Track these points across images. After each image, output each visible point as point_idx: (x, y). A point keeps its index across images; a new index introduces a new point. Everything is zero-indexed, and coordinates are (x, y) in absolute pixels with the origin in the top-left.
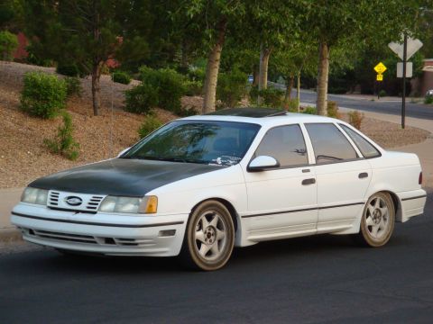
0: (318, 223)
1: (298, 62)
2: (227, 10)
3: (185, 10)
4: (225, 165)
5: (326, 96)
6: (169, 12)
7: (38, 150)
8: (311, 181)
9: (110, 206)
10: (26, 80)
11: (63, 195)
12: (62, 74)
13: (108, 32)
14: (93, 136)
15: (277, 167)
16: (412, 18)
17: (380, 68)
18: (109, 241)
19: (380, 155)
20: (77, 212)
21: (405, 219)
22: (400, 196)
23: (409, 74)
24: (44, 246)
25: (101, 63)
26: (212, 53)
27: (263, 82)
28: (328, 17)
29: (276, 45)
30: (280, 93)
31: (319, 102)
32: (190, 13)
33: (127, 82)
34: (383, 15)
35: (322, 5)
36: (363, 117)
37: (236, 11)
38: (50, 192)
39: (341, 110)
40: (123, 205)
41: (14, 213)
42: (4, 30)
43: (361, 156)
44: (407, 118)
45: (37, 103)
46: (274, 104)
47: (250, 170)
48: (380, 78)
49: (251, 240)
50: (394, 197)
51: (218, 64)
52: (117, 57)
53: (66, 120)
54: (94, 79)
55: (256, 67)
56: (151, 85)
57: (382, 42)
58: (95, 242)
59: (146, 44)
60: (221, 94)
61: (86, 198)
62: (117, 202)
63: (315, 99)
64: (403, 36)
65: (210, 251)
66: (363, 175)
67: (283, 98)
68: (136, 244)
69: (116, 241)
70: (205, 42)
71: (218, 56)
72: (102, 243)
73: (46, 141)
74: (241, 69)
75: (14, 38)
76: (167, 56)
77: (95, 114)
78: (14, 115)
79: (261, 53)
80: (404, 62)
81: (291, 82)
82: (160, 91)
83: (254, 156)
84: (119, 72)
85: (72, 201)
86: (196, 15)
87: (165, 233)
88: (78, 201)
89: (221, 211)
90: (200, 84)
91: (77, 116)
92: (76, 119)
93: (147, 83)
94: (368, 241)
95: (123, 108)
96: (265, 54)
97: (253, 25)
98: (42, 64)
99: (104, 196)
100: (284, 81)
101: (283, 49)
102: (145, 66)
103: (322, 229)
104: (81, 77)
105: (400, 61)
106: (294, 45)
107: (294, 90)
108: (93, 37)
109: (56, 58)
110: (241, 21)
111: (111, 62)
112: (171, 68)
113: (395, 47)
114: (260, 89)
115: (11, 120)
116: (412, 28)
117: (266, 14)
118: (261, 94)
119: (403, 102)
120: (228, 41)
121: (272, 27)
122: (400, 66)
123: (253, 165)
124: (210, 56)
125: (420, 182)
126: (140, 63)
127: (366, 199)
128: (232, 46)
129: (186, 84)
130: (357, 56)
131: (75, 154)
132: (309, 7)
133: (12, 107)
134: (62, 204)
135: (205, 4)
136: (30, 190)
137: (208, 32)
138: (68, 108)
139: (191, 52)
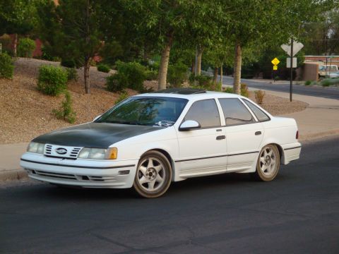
0: (227, 165)
1: (221, 57)
2: (174, 23)
3: (145, 23)
4: (164, 126)
5: (240, 80)
6: (135, 25)
7: (49, 117)
8: (223, 137)
9: (86, 154)
10: (41, 70)
11: (54, 147)
12: (65, 66)
13: (95, 38)
14: (85, 107)
15: (199, 128)
16: (296, 28)
17: (276, 61)
18: (85, 178)
19: (269, 119)
20: (64, 158)
21: (286, 162)
22: (283, 147)
23: (295, 65)
24: (42, 181)
25: (90, 59)
26: (164, 52)
27: (198, 71)
28: (241, 28)
29: (207, 46)
30: (209, 78)
31: (235, 84)
32: (149, 25)
33: (107, 71)
34: (278, 26)
35: (237, 20)
36: (264, 94)
37: (180, 24)
38: (46, 145)
39: (250, 89)
40: (94, 154)
41: (22, 160)
42: (26, 37)
43: (257, 120)
45: (48, 85)
46: (204, 85)
47: (181, 130)
48: (275, 68)
49: (181, 177)
50: (279, 147)
51: (168, 59)
52: (101, 54)
53: (67, 97)
54: (86, 69)
55: (194, 61)
56: (123, 73)
57: (277, 44)
58: (75, 179)
59: (120, 46)
60: (170, 79)
61: (70, 149)
62: (90, 151)
63: (232, 82)
64: (290, 40)
66: (258, 133)
67: (211, 81)
68: (103, 180)
69: (90, 178)
70: (159, 44)
71: (168, 54)
72: (80, 179)
73: (54, 111)
74: (183, 62)
75: (33, 43)
76: (132, 54)
77: (87, 92)
78: (33, 93)
79: (197, 51)
80: (292, 57)
81: (216, 71)
82: (129, 77)
83: (184, 120)
84: (102, 65)
85: (60, 151)
86: (153, 26)
87: (122, 172)
88: (64, 151)
89: (159, 157)
90: (156, 72)
91: (74, 94)
92: (73, 96)
93: (120, 72)
94: (261, 177)
95: (105, 89)
96: (199, 52)
97: (191, 33)
98: (51, 60)
99: (81, 148)
100: (212, 70)
101: (211, 49)
102: (119, 61)
103: (230, 169)
104: (77, 68)
105: (289, 56)
106: (218, 46)
107: (218, 76)
108: (85, 41)
109: (60, 56)
110: (183, 30)
111: (97, 58)
112: (137, 62)
113: (285, 48)
114: (196, 76)
115: (31, 97)
116: (296, 35)
117: (200, 26)
118: (197, 79)
119: (291, 84)
120: (175, 43)
121: (204, 35)
122: (288, 60)
123: (183, 126)
124: (162, 54)
125: (297, 138)
126: (116, 59)
127: (260, 149)
128: (177, 47)
129: (147, 72)
130: (260, 54)
131: (73, 119)
132: (229, 22)
133: (32, 88)
134: (54, 153)
135: (159, 19)
136: (33, 143)
137: (161, 38)
138: (68, 88)
139: (150, 51)
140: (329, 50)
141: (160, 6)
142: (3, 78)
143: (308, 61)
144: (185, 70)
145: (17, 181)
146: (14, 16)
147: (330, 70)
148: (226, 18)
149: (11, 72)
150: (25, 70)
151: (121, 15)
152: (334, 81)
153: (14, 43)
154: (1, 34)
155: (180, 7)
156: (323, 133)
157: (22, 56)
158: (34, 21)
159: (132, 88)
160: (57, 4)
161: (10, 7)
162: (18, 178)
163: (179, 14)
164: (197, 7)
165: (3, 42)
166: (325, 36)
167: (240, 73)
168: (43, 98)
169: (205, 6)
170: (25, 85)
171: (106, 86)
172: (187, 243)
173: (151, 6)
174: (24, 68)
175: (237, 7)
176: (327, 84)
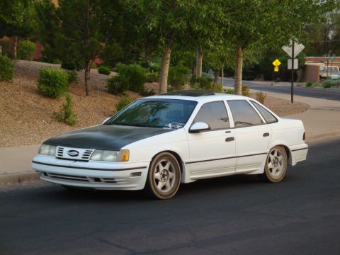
0: (236, 166)
1: (222, 59)
2: (175, 25)
3: (146, 25)
4: (174, 128)
5: (241, 82)
6: (136, 27)
7: (49, 119)
8: (232, 139)
9: (98, 156)
10: (41, 73)
11: (66, 149)
13: (95, 40)
14: (86, 110)
15: (209, 129)
16: (297, 30)
17: (277, 63)
18: (97, 180)
19: (277, 121)
20: (76, 160)
21: (294, 163)
22: (291, 148)
23: (296, 67)
24: (54, 183)
25: (91, 61)
26: (165, 54)
27: (199, 73)
28: (242, 30)
29: (208, 48)
30: (210, 80)
31: (236, 86)
32: (150, 27)
33: (108, 74)
34: (278, 28)
35: (238, 21)
36: (266, 96)
37: (181, 26)
38: (58, 147)
39: (251, 91)
40: (106, 156)
41: (34, 162)
42: (26, 40)
43: (264, 122)
44: (294, 96)
45: (49, 88)
46: (206, 87)
47: (191, 131)
48: (276, 70)
49: (192, 179)
50: (286, 149)
51: (168, 61)
52: (101, 57)
53: (68, 99)
54: (86, 72)
55: (195, 63)
56: (124, 76)
58: (88, 181)
59: (121, 48)
60: (171, 81)
61: (82, 151)
62: (102, 154)
63: (234, 84)
64: (291, 42)
65: (165, 186)
66: (266, 135)
67: (212, 83)
68: (115, 182)
69: (102, 180)
70: (160, 47)
71: (169, 56)
72: (92, 181)
73: (55, 113)
74: (184, 64)
75: (33, 45)
76: (132, 56)
77: (87, 95)
78: (34, 96)
79: (197, 53)
80: (293, 59)
81: (218, 73)
82: (130, 80)
83: (194, 123)
84: (103, 67)
85: (72, 153)
86: (154, 29)
87: (134, 174)
88: (76, 153)
89: (171, 159)
90: (157, 74)
91: (75, 96)
92: (74, 98)
93: (121, 74)
95: (105, 91)
96: (200, 54)
97: (192, 35)
98: (51, 62)
99: (93, 150)
100: (213, 72)
101: (212, 51)
102: (120, 63)
103: (239, 171)
104: (78, 70)
105: (290, 58)
106: (221, 48)
107: (220, 78)
108: (85, 43)
109: (61, 58)
110: (183, 32)
111: (98, 60)
112: (138, 64)
113: (285, 49)
114: (197, 78)
115: (32, 99)
116: (297, 37)
117: (201, 28)
118: (198, 81)
119: (292, 86)
120: (175, 45)
121: (205, 37)
122: (290, 61)
123: (193, 128)
124: (163, 56)
125: (304, 139)
126: (117, 61)
127: (268, 151)
128: (178, 49)
129: (148, 74)
130: (261, 56)
131: (74, 122)
132: (229, 23)
133: (32, 91)
134: (65, 155)
135: (160, 21)
136: (44, 146)
137: (162, 40)
138: (69, 91)
139: (150, 53)
140: (331, 51)
141: (160, 7)
142: (3, 80)
143: (309, 63)
144: (185, 72)
145: (18, 184)
146: (14, 19)
147: (332, 71)
148: (227, 20)
149: (11, 75)
150: (25, 73)
151: (121, 17)
152: (334, 82)
153: (14, 46)
154: (1, 36)
155: (181, 9)
156: (325, 135)
157: (22, 59)
158: (34, 23)
159: (133, 91)
160: (57, 6)
161: (9, 9)
162: (20, 181)
163: (180, 16)
164: (198, 9)
165: (2, 44)
166: (326, 38)
167: (241, 75)
168: (44, 101)
169: (205, 7)
170: (25, 88)
171: (106, 89)
172: (189, 246)
173: (152, 7)
174: (24, 70)
175: (238, 9)
176: (328, 86)
